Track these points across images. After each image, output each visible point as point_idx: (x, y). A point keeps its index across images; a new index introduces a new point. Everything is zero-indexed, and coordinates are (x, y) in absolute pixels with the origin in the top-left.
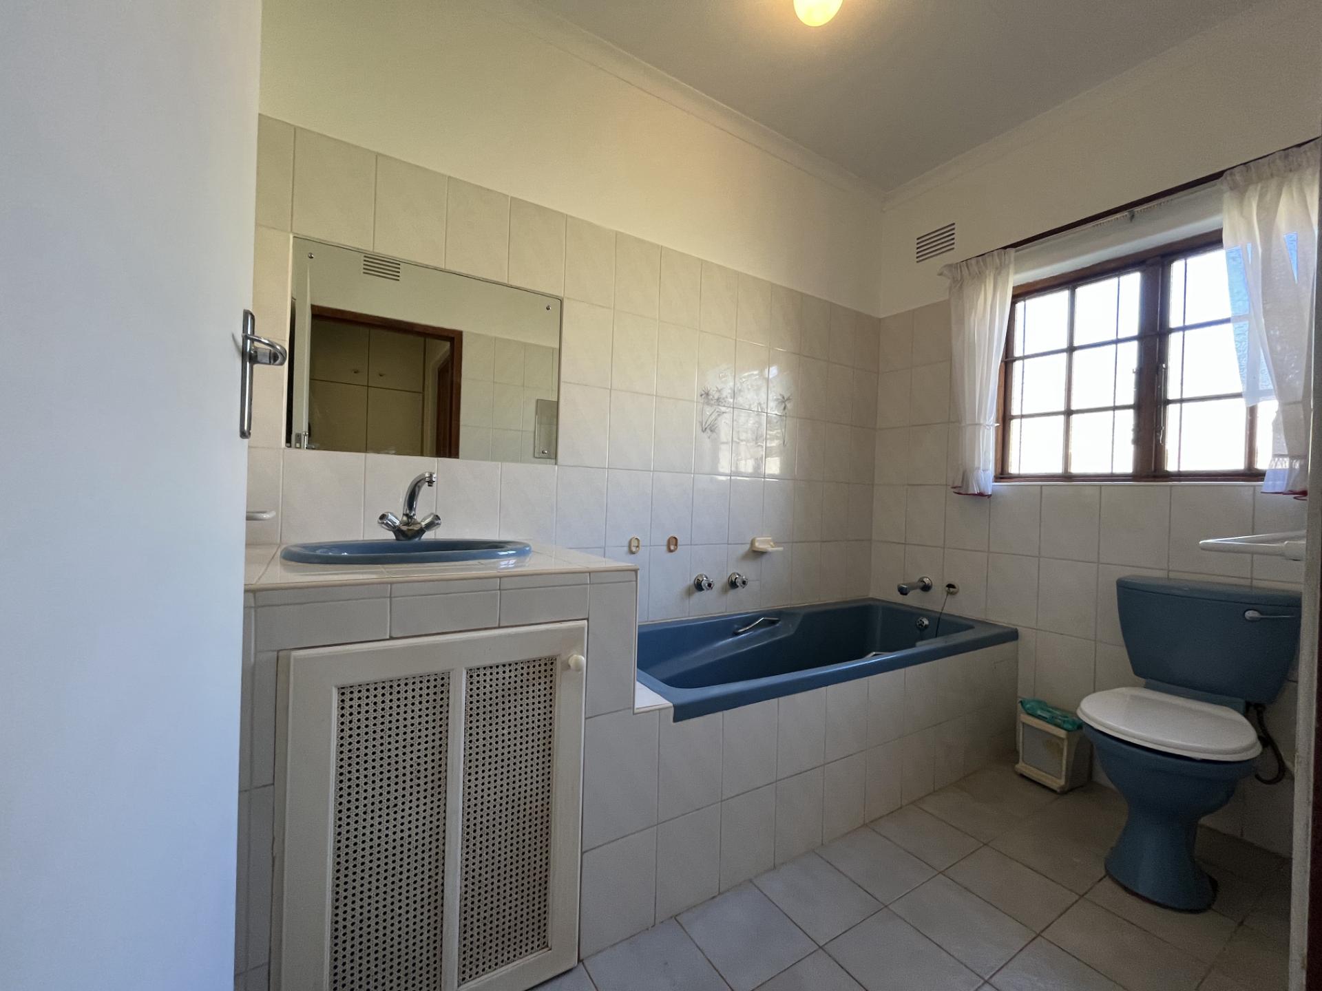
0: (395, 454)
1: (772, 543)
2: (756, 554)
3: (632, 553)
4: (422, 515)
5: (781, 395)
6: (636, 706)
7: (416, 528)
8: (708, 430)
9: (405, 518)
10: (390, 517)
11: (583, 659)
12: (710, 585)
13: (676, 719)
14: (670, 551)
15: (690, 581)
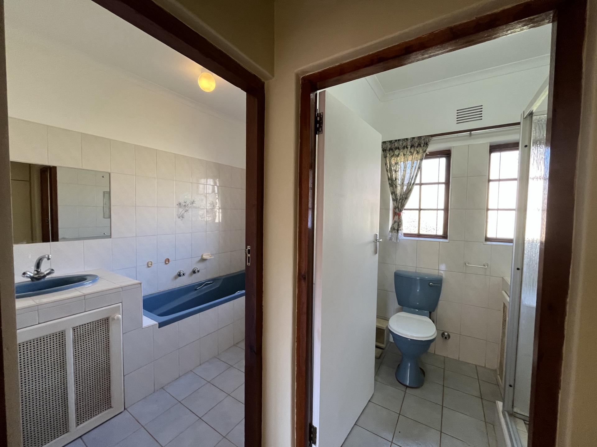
0: (27, 243)
1: (210, 255)
2: (203, 260)
3: (149, 267)
4: (44, 269)
6: (143, 326)
7: (42, 275)
8: (181, 217)
9: (36, 272)
10: (28, 273)
11: (120, 316)
12: (183, 274)
13: (159, 327)
14: (166, 264)
15: (176, 273)
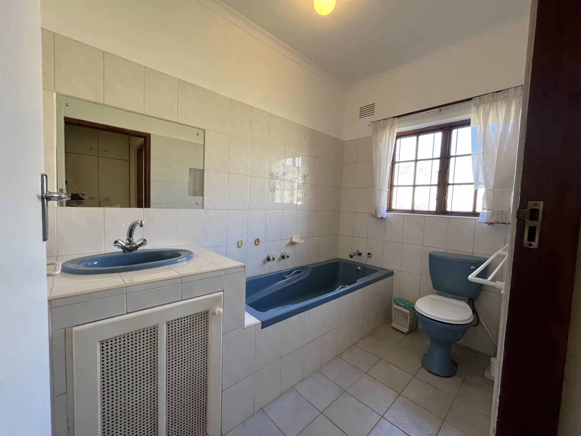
0: (120, 207)
1: (299, 239)
2: (292, 244)
3: (239, 247)
4: (137, 239)
5: (304, 174)
6: (245, 325)
7: (134, 246)
8: (272, 191)
9: (128, 242)
10: (120, 242)
11: (222, 310)
12: (273, 259)
13: (262, 328)
14: (256, 245)
15: (265, 257)
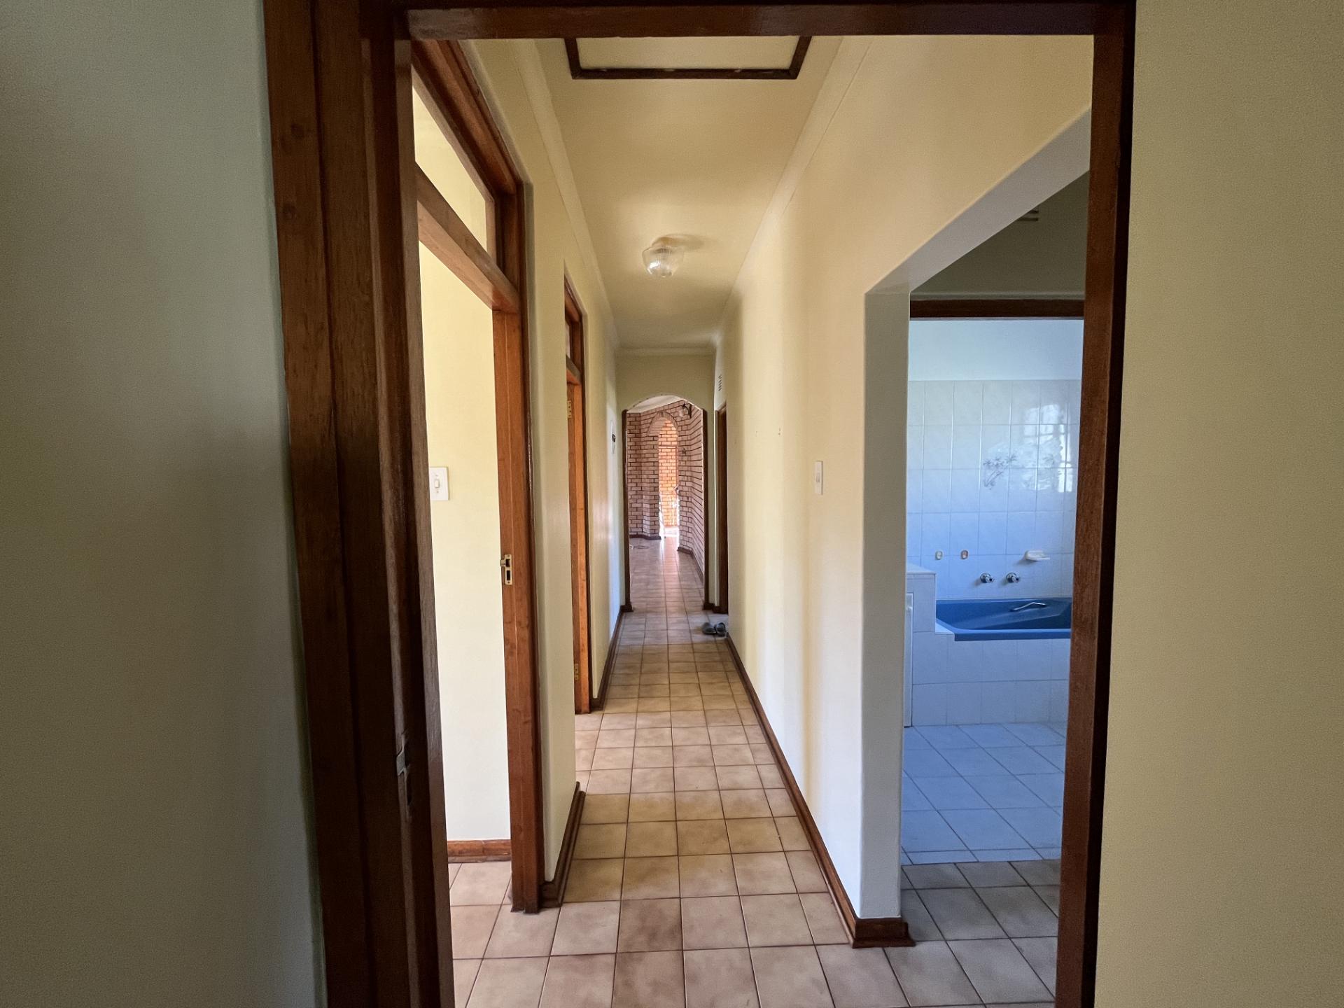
2: (1028, 561)
3: (937, 559)
8: (989, 486)
11: (911, 608)
12: (991, 580)
15: (978, 576)
